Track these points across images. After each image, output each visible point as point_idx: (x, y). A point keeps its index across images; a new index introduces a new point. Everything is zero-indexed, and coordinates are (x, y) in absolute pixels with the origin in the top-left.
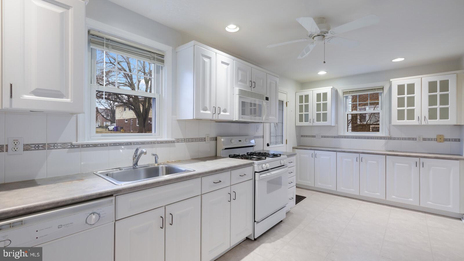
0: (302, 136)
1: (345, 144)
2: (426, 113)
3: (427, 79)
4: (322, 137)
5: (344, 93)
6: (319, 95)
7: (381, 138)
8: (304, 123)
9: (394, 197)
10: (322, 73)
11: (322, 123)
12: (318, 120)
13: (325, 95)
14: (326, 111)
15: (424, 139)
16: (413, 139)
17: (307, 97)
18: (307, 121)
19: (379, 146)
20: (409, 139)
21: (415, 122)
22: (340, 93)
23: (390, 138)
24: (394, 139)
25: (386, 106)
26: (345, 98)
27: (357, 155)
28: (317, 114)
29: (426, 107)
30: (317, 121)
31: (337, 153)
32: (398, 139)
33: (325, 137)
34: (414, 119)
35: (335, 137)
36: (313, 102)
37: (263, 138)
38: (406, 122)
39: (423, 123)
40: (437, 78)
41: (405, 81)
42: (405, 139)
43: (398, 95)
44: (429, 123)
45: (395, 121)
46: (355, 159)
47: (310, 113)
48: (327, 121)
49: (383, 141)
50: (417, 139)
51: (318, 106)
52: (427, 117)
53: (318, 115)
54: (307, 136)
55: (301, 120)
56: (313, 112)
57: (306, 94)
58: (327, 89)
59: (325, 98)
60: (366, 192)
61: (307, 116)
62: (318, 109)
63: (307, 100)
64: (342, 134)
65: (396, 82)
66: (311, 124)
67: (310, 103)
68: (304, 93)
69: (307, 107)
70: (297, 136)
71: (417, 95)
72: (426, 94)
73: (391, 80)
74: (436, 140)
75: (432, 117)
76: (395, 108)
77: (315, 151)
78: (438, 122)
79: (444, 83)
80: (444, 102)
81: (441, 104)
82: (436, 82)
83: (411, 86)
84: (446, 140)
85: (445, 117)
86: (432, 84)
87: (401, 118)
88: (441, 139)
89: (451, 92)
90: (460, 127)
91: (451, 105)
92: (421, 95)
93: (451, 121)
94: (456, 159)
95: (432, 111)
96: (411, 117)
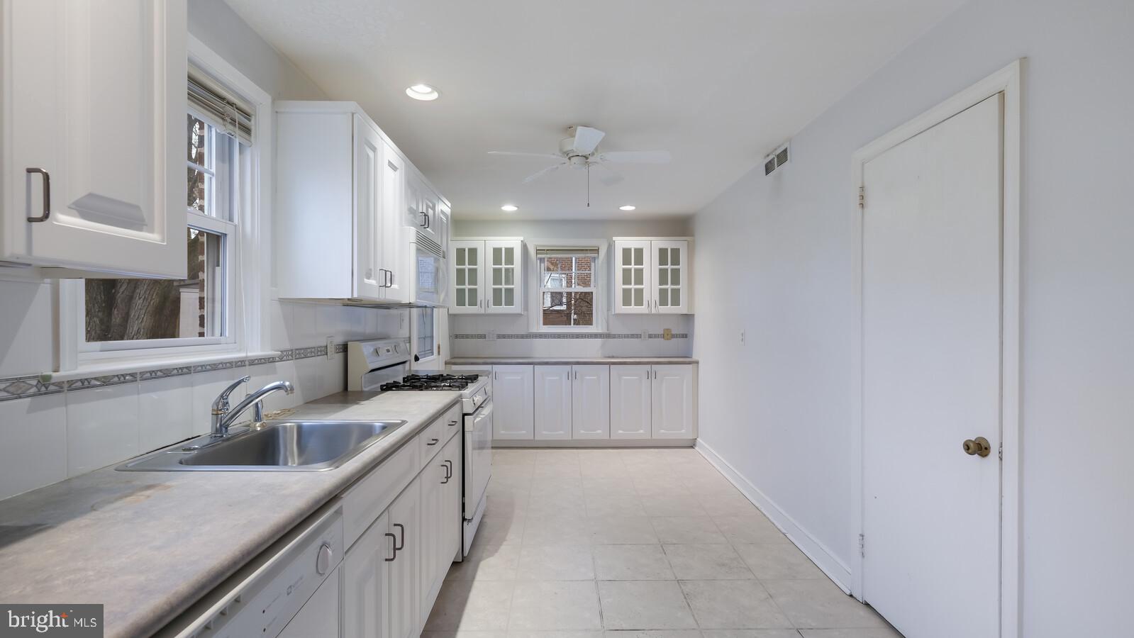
0: (457, 336)
1: (542, 349)
2: (656, 297)
3: (658, 243)
4: (499, 337)
5: (538, 251)
6: (497, 252)
7: (595, 336)
8: (467, 309)
9: (621, 432)
10: (509, 208)
11: (504, 309)
12: (497, 302)
13: (510, 251)
14: (512, 284)
15: (650, 336)
16: (638, 336)
17: (473, 252)
18: (473, 302)
19: (592, 349)
20: (633, 336)
21: (642, 309)
22: (532, 252)
23: (608, 336)
24: (614, 336)
25: (602, 282)
26: (538, 261)
27: (568, 367)
28: (495, 290)
29: (656, 287)
30: (494, 305)
31: (536, 366)
32: (619, 336)
33: (504, 336)
34: (642, 305)
35: (522, 337)
36: (485, 266)
37: (410, 342)
38: (633, 309)
39: (654, 311)
40: (669, 243)
41: (632, 242)
42: (627, 336)
43: (623, 264)
44: (661, 312)
45: (620, 308)
46: (565, 376)
47: (480, 287)
48: (513, 305)
49: (599, 341)
50: (642, 337)
51: (497, 272)
52: (658, 303)
53: (497, 293)
54: (467, 336)
55: (460, 302)
56: (485, 286)
57: (472, 245)
58: (512, 241)
59: (510, 260)
60: (582, 432)
61: (473, 293)
62: (497, 279)
63: (473, 260)
64: (534, 330)
65: (623, 242)
66: (482, 311)
67: (480, 267)
68: (467, 243)
69: (473, 273)
70: (450, 336)
71: (645, 266)
72: (656, 267)
73: (614, 238)
74: (663, 336)
75: (663, 302)
76: (619, 286)
77: (494, 366)
78: (669, 309)
79: (676, 252)
80: (676, 281)
81: (672, 284)
82: (667, 249)
83: (639, 252)
84: (674, 336)
85: (676, 302)
86: (663, 252)
87: (626, 302)
88: (668, 335)
89: (683, 266)
90: (688, 318)
91: (682, 286)
92: (651, 267)
93: (682, 309)
94: (689, 363)
95: (663, 293)
96: (639, 302)
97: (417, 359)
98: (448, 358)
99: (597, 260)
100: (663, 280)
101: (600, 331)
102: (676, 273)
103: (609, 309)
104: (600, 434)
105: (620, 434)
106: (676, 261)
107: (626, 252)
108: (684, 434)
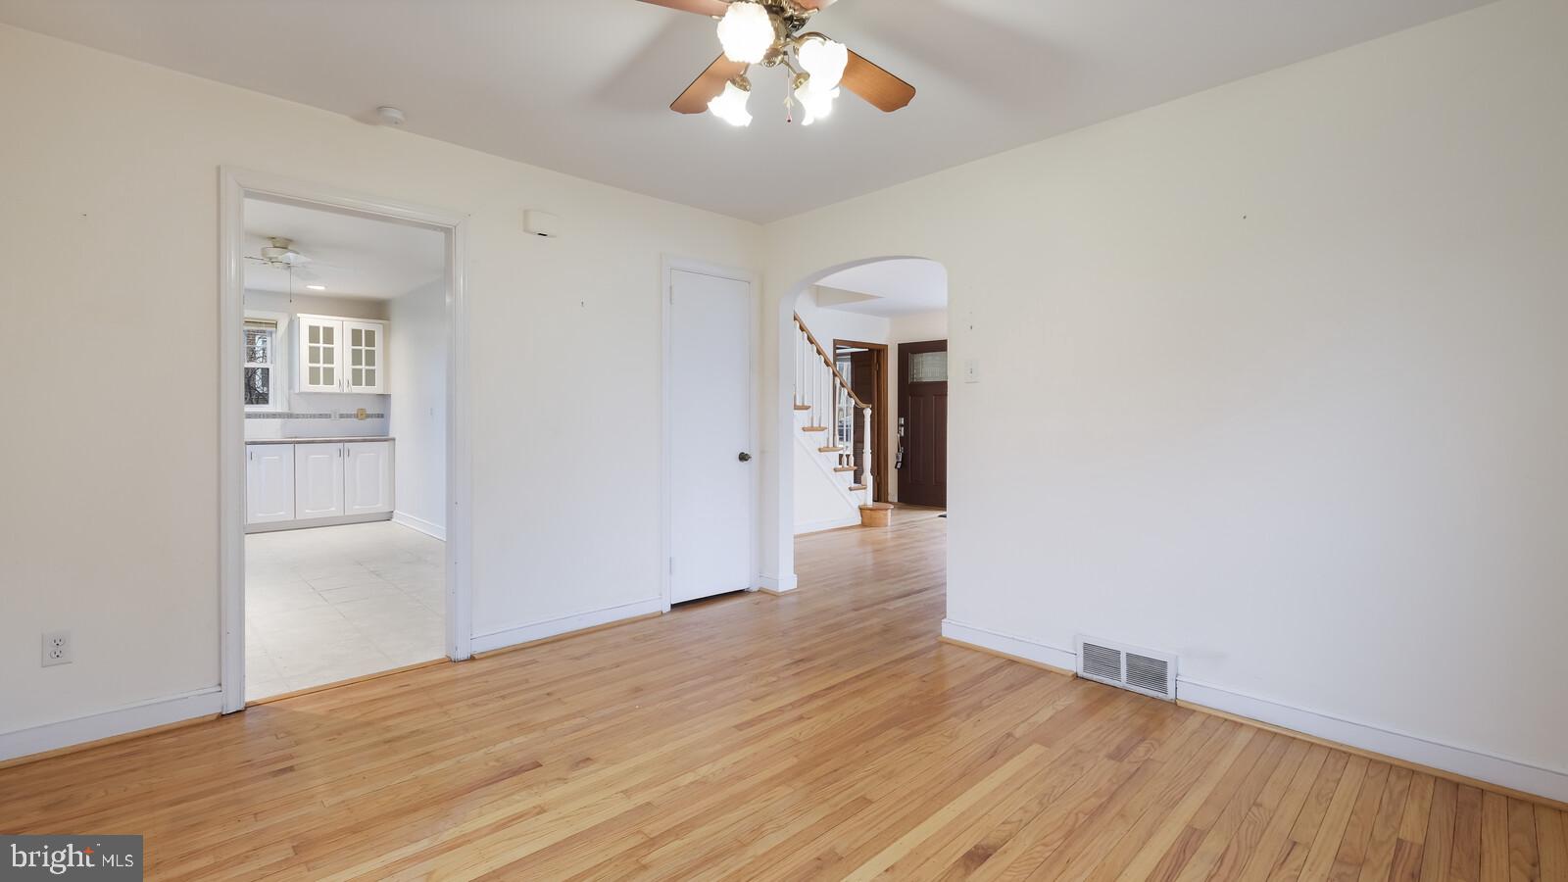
2: (349, 376)
3: (350, 324)
7: (274, 416)
9: (309, 511)
15: (341, 416)
16: (327, 416)
19: (271, 429)
20: (321, 416)
21: (334, 388)
23: (290, 416)
24: (297, 416)
25: (282, 359)
29: (349, 367)
32: (304, 416)
34: (333, 384)
38: (322, 388)
39: (346, 391)
40: (363, 325)
41: (322, 321)
42: (314, 416)
43: (310, 342)
44: (354, 391)
45: (305, 386)
49: (278, 421)
50: (332, 416)
52: (351, 382)
65: (307, 320)
71: (337, 345)
72: (349, 347)
73: (299, 315)
74: (356, 416)
75: (357, 381)
76: (304, 364)
78: (363, 389)
79: (370, 335)
80: (371, 360)
81: (367, 364)
82: (361, 331)
83: (329, 332)
84: (368, 416)
85: (371, 382)
86: (356, 333)
87: (314, 380)
88: (361, 415)
89: (378, 348)
90: (385, 398)
91: (378, 367)
92: (343, 347)
93: (378, 389)
94: (385, 440)
95: (356, 374)
96: (329, 380)
99: (274, 335)
100: (356, 359)
101: (279, 410)
102: (371, 357)
103: (291, 387)
104: (284, 514)
105: (308, 513)
106: (370, 341)
107: (314, 332)
108: (382, 507)
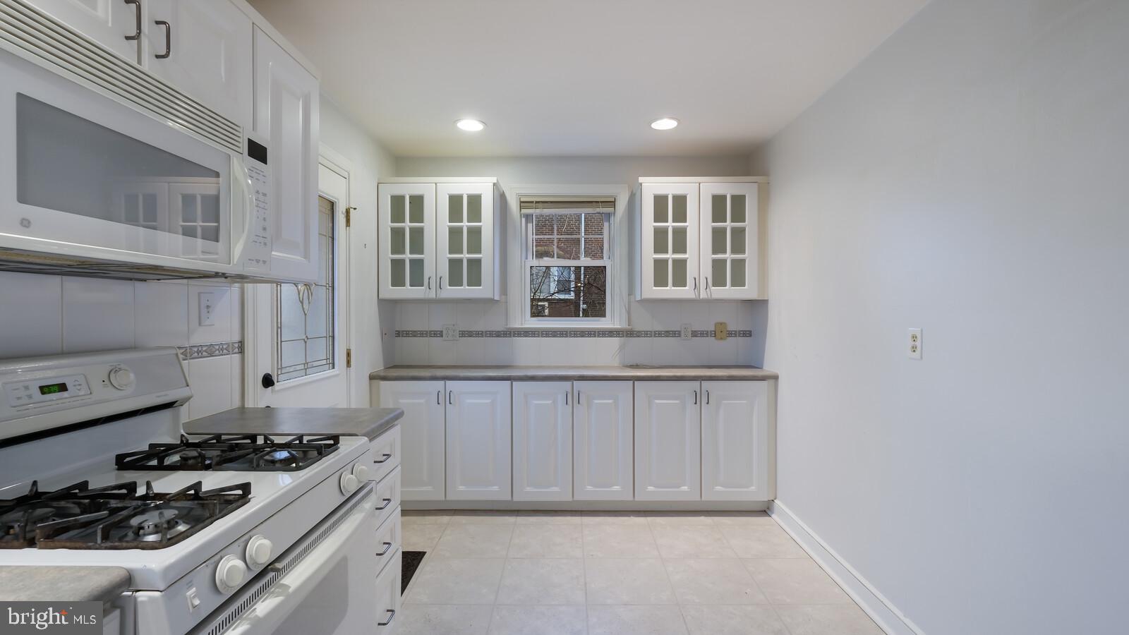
0: (398, 334)
1: (529, 353)
2: (707, 271)
3: (710, 186)
4: (464, 334)
5: (523, 204)
6: (455, 201)
7: (610, 334)
8: (407, 291)
9: (651, 489)
10: (470, 125)
11: (465, 291)
12: (455, 280)
13: (475, 201)
14: (480, 252)
15: (695, 334)
16: (675, 334)
17: (417, 201)
18: (417, 281)
20: (668, 334)
21: (686, 292)
22: (513, 204)
23: (629, 333)
24: (638, 334)
25: (620, 250)
26: (524, 220)
27: (567, 384)
28: (451, 261)
29: (708, 256)
30: (450, 286)
31: (514, 383)
32: (647, 334)
33: (470, 334)
34: (685, 285)
35: (498, 334)
36: (436, 223)
38: (670, 291)
39: (703, 295)
40: (725, 186)
41: (669, 185)
42: (659, 334)
43: (655, 221)
44: (715, 296)
45: (650, 290)
46: (561, 398)
47: (428, 256)
48: (480, 286)
49: (615, 341)
50: (682, 334)
51: (455, 234)
52: (710, 282)
53: (455, 265)
54: (415, 334)
55: (397, 280)
56: (436, 255)
57: (417, 192)
58: (480, 185)
59: (475, 212)
60: (589, 488)
61: (418, 265)
62: (455, 245)
63: (418, 214)
64: (517, 324)
65: (653, 185)
66: (432, 295)
67: (428, 224)
68: (409, 187)
69: (418, 235)
70: (383, 334)
71: (690, 224)
72: (707, 225)
73: (641, 179)
74: (714, 334)
75: (718, 280)
76: (648, 254)
77: (449, 383)
78: (728, 292)
79: (739, 201)
80: (739, 247)
81: (733, 252)
82: (725, 197)
83: (680, 201)
84: (730, 334)
85: (739, 280)
86: (718, 201)
87: (660, 280)
88: (721, 332)
89: (750, 223)
90: (756, 307)
91: (750, 255)
92: (699, 225)
93: (748, 291)
94: (763, 378)
95: (718, 266)
96: (680, 280)
97: (268, 381)
98: (379, 367)
99: (612, 218)
100: (718, 245)
101: (617, 326)
102: (739, 234)
103: (631, 291)
104: (617, 492)
105: (650, 492)
106: (739, 215)
107: (660, 201)
108: (754, 493)
